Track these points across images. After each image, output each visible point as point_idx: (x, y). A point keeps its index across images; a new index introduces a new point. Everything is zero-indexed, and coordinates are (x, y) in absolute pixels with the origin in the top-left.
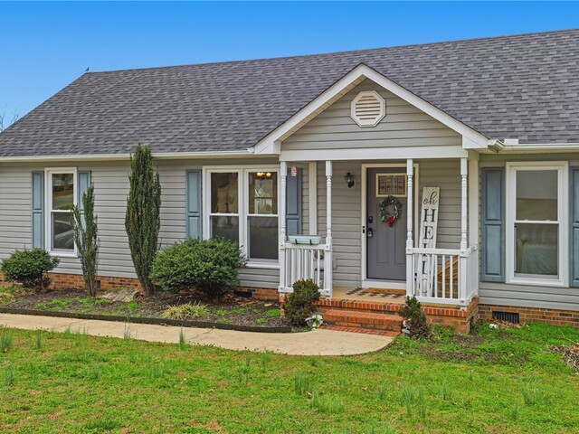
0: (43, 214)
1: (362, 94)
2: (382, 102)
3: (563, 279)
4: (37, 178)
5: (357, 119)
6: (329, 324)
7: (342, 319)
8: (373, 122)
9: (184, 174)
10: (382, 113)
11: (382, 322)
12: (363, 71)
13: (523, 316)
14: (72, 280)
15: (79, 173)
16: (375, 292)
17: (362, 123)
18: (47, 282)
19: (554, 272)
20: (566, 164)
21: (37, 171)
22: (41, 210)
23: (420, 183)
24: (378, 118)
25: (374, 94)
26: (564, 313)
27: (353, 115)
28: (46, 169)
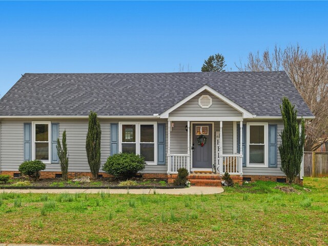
0: (30, 143)
1: (203, 96)
2: (211, 99)
3: (266, 165)
4: (27, 126)
5: (201, 105)
6: (193, 184)
7: (198, 182)
8: (208, 107)
9: (109, 125)
10: (211, 103)
11: (214, 183)
12: (206, 88)
13: (252, 179)
14: (47, 174)
15: (52, 124)
16: (196, 172)
17: (203, 107)
18: (38, 176)
19: (262, 162)
20: (267, 123)
21: (27, 123)
22: (30, 142)
23: (214, 130)
24: (209, 105)
25: (208, 96)
26: (266, 177)
27: (200, 104)
28: (32, 122)
